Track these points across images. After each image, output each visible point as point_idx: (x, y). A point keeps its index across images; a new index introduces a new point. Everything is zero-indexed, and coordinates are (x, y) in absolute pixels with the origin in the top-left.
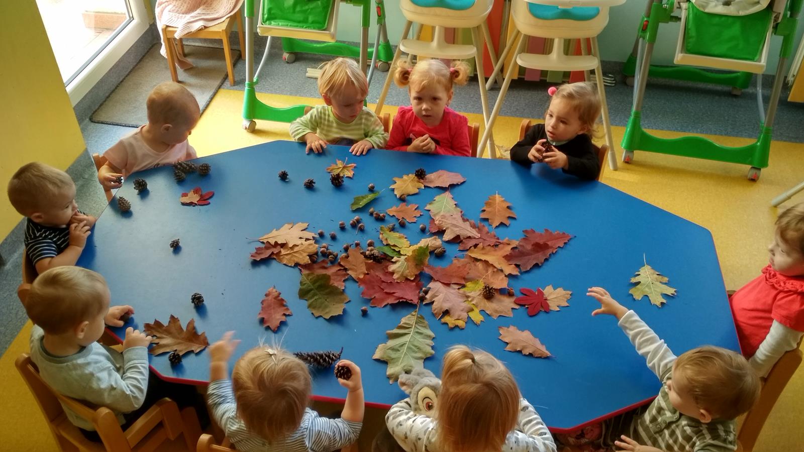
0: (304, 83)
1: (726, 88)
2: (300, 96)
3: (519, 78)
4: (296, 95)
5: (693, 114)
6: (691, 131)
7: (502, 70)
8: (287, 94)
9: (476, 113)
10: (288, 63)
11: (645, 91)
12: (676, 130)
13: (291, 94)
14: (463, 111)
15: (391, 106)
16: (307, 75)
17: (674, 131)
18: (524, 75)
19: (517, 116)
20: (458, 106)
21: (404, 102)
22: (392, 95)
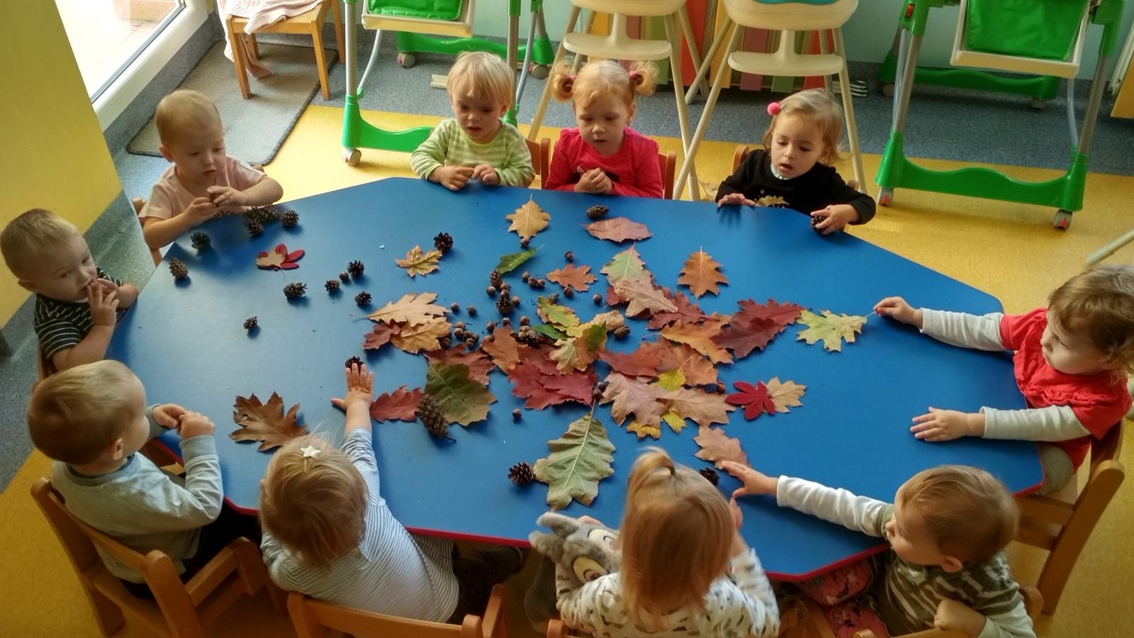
0: (428, 96)
1: (1024, 99)
2: (423, 114)
3: (731, 86)
4: (417, 113)
5: (976, 136)
6: (974, 160)
7: (708, 75)
8: (403, 112)
9: (672, 137)
10: (405, 67)
11: (910, 103)
12: (954, 158)
13: (410, 112)
14: (653, 133)
15: (552, 128)
16: (433, 84)
17: (951, 160)
18: (739, 82)
19: (730, 141)
20: (645, 127)
21: (569, 121)
22: (552, 112)
